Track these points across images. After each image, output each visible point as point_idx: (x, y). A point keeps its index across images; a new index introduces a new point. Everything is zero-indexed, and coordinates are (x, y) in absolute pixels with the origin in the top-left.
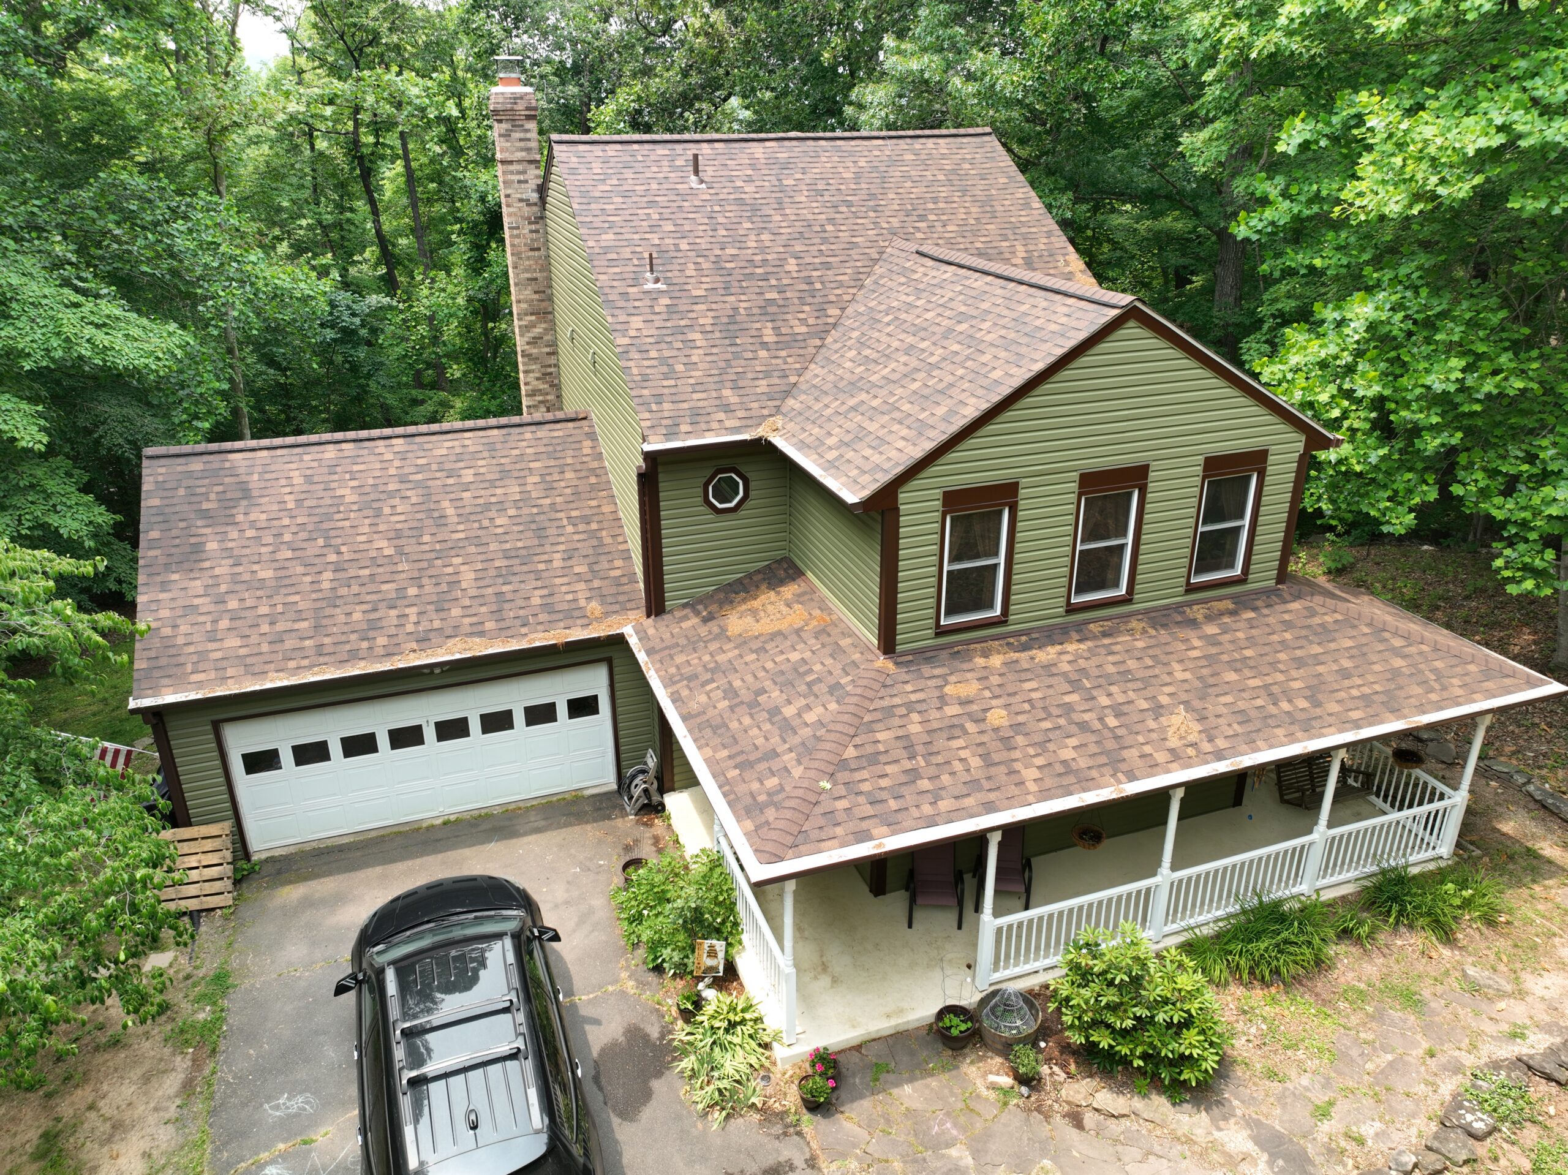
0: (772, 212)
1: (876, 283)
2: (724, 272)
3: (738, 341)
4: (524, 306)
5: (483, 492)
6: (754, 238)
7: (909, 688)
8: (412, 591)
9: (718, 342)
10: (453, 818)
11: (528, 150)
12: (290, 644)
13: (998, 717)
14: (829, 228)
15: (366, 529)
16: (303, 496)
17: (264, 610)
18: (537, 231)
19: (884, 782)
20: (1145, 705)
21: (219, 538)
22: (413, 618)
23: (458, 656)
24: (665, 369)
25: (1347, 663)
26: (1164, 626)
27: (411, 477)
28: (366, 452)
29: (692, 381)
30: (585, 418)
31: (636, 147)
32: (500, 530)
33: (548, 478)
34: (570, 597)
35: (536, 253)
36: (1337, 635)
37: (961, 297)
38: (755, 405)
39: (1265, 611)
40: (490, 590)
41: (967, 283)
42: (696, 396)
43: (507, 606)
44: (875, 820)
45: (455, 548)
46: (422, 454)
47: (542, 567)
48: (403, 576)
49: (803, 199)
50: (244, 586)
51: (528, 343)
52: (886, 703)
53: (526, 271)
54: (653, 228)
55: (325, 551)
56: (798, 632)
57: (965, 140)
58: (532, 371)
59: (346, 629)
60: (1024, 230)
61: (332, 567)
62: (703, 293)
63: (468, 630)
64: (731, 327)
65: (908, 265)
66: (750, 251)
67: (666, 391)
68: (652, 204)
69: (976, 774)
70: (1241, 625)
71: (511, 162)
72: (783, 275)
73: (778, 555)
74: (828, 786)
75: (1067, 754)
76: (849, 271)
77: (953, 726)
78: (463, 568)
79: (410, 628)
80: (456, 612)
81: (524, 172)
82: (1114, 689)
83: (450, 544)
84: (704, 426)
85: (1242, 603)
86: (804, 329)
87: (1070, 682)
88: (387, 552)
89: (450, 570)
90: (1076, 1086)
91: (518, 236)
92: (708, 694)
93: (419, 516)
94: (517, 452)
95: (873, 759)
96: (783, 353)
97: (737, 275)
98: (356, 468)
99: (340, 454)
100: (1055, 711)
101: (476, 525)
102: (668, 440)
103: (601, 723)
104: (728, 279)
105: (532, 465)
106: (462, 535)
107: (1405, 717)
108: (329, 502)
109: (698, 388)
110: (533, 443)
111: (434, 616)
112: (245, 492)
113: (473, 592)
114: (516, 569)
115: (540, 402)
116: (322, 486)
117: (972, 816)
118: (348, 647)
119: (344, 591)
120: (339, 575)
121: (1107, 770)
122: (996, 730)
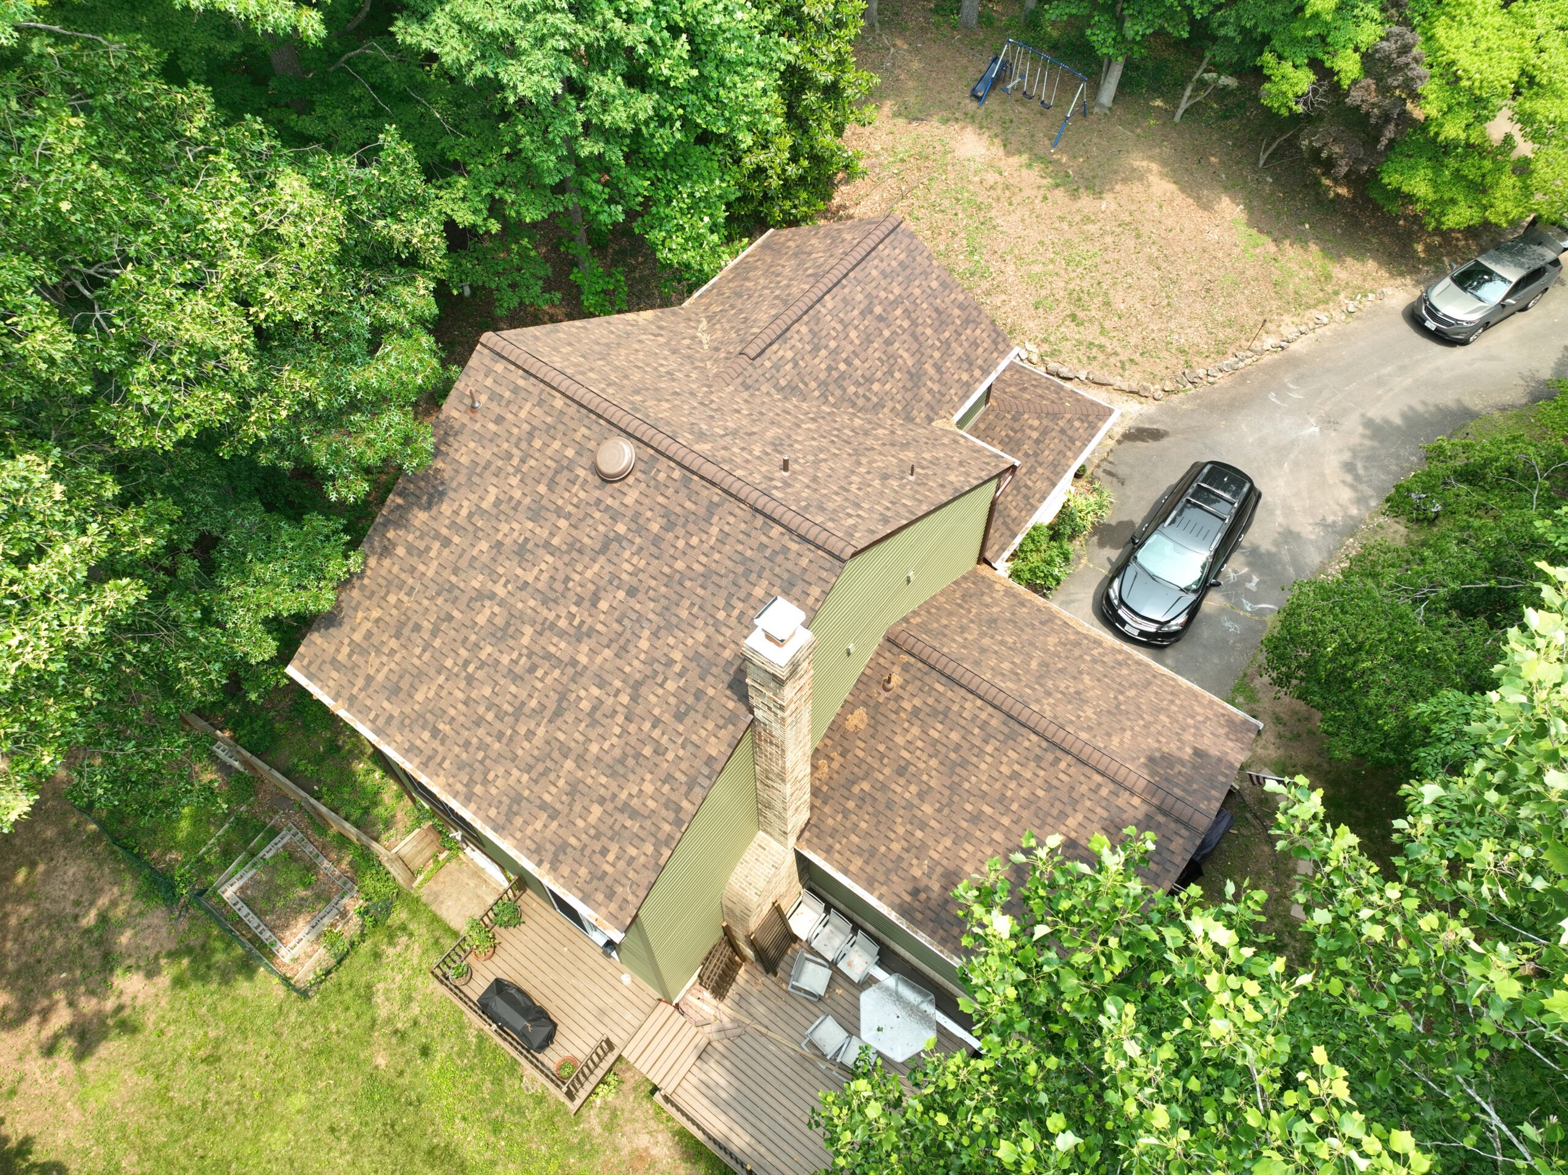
22: (1096, 651)
43: (1043, 619)
65: (768, 364)
80: (1071, 637)
111: (1084, 644)
113: (1055, 635)
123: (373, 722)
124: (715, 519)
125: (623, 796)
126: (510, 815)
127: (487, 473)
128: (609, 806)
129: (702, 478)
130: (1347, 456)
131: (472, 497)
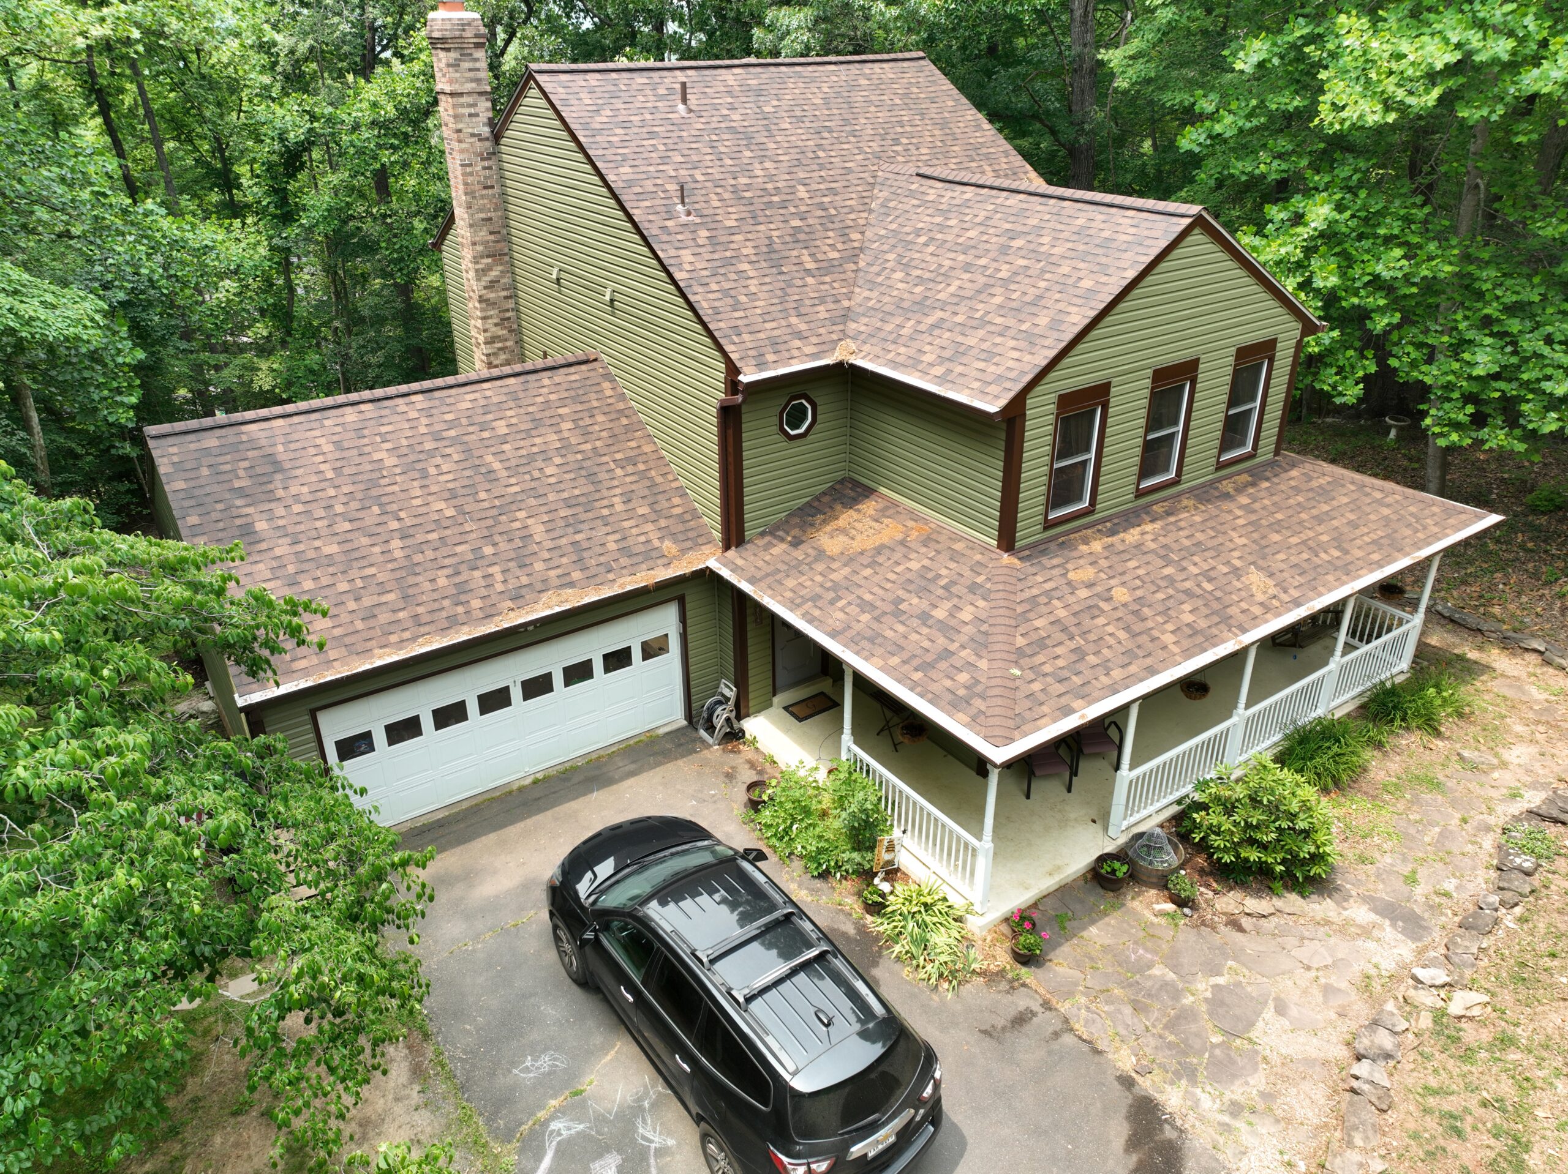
0: (765, 140)
1: (883, 206)
2: (744, 201)
3: (784, 269)
4: (480, 248)
5: (522, 443)
6: (758, 166)
7: (1039, 579)
8: (488, 550)
9: (767, 271)
10: (540, 776)
11: (478, 81)
12: (384, 617)
13: (1121, 594)
14: (821, 154)
15: (418, 492)
16: (339, 464)
17: (343, 586)
18: (490, 168)
19: (1061, 663)
20: (1225, 570)
21: (265, 516)
22: (499, 577)
23: (557, 609)
24: (730, 301)
25: (1352, 517)
26: (1208, 501)
27: (445, 434)
28: (386, 412)
29: (759, 311)
30: (595, 360)
31: (614, 75)
32: (552, 480)
33: (581, 423)
34: (642, 539)
35: (490, 191)
36: (1333, 494)
37: (999, 216)
38: (822, 331)
39: (1275, 480)
40: (564, 541)
41: (998, 201)
42: (768, 325)
43: (585, 554)
44: (1068, 696)
45: (515, 502)
46: (447, 409)
47: (605, 512)
48: (473, 536)
49: (788, 126)
50: (312, 565)
51: (485, 288)
52: (1027, 594)
53: (481, 210)
54: (664, 160)
55: (384, 518)
56: (903, 543)
57: (906, 64)
58: (491, 317)
59: (435, 596)
60: (984, 151)
61: (396, 535)
62: (735, 224)
63: (558, 582)
64: (773, 256)
65: (913, 187)
66: (760, 180)
67: (739, 323)
68: (652, 135)
69: (1129, 645)
70: (1263, 494)
71: (461, 94)
72: (798, 202)
73: (839, 475)
74: (1017, 672)
75: (1188, 618)
76: (854, 196)
77: (1090, 607)
78: (530, 522)
79: (499, 587)
80: (539, 566)
81: (474, 105)
82: (1196, 559)
83: (509, 499)
84: (787, 355)
85: (1257, 476)
86: (835, 255)
87: (1161, 557)
88: (450, 512)
89: (517, 525)
90: (1225, 899)
91: (471, 174)
92: (842, 610)
93: (467, 473)
94: (540, 399)
95: (1041, 644)
96: (827, 279)
97: (758, 204)
98: (384, 429)
99: (362, 417)
100: (1163, 584)
101: (527, 477)
102: (761, 370)
103: (671, 661)
104: (751, 208)
105: (561, 411)
106: (516, 489)
107: (1408, 554)
108: (369, 467)
109: (767, 317)
110: (553, 389)
111: (519, 572)
112: (277, 466)
113: (549, 544)
114: (583, 517)
115: (500, 349)
116: (355, 452)
117: (1142, 680)
118: (444, 614)
119: (418, 558)
120: (409, 542)
121: (1222, 626)
122: (1125, 605)
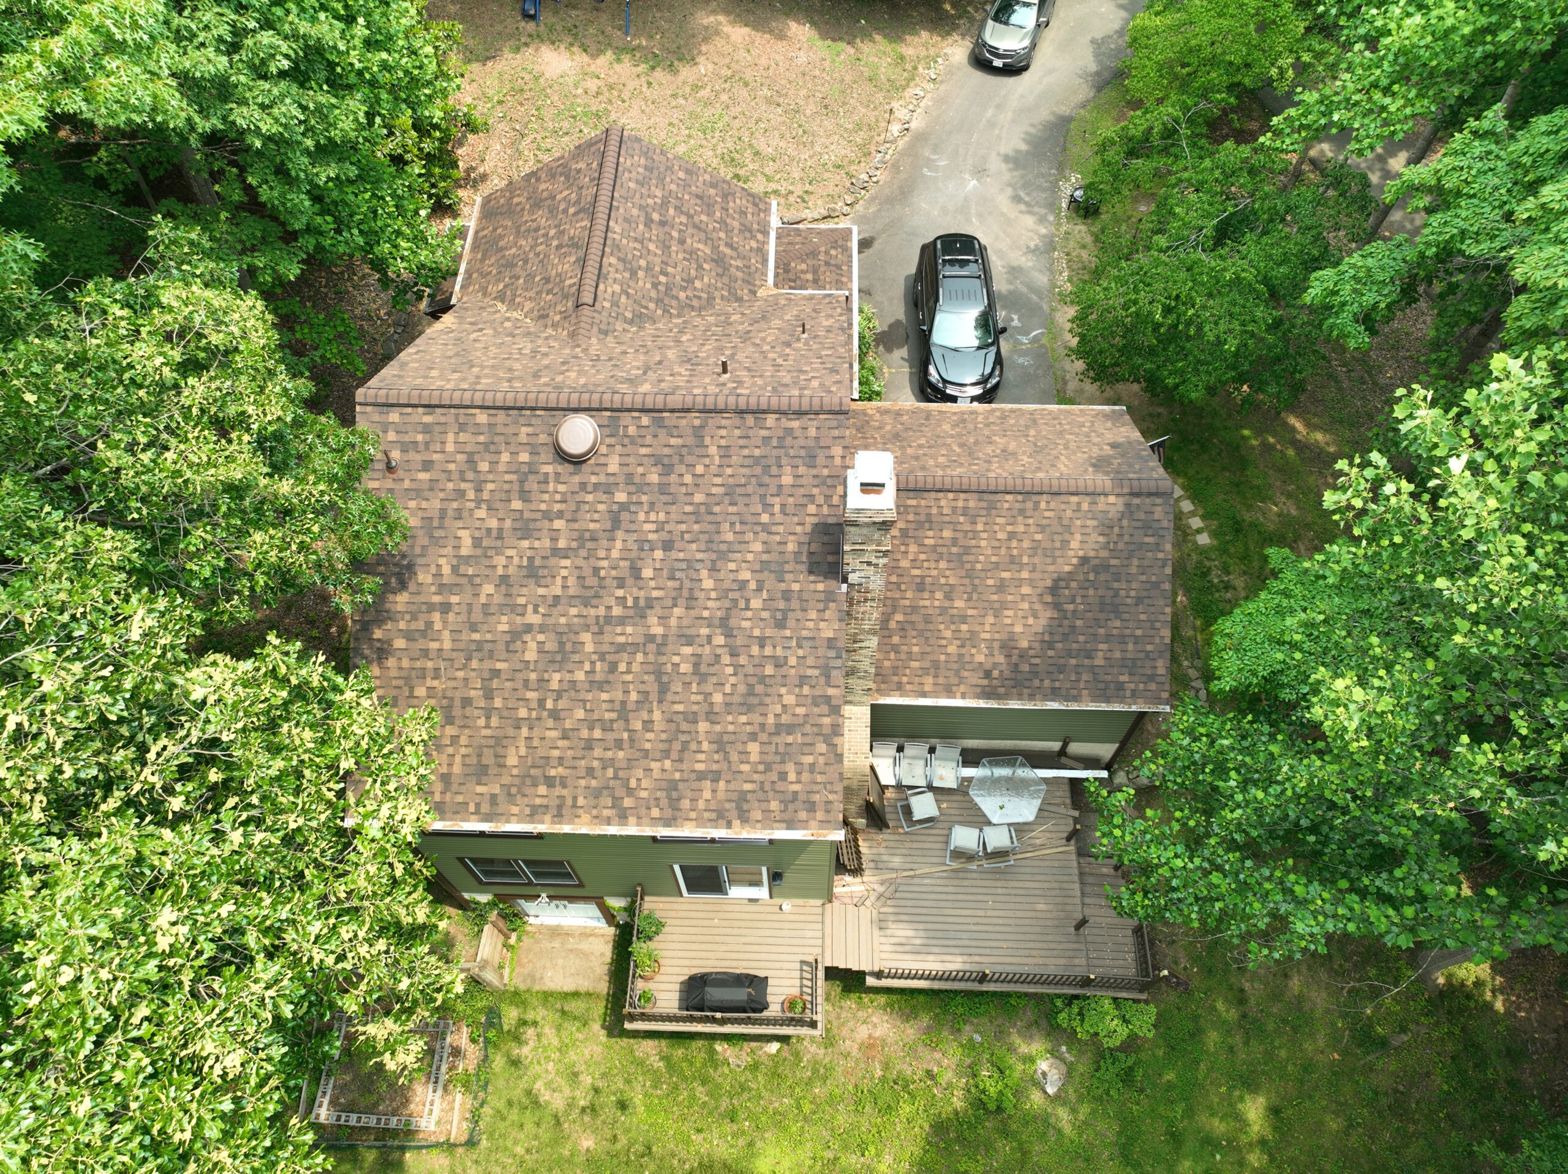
65: (607, 304)
123: (477, 812)
124: (707, 440)
125: (771, 720)
126: (674, 804)
127: (447, 522)
128: (764, 737)
129: (672, 411)
130: (1009, 191)
131: (444, 551)
